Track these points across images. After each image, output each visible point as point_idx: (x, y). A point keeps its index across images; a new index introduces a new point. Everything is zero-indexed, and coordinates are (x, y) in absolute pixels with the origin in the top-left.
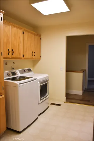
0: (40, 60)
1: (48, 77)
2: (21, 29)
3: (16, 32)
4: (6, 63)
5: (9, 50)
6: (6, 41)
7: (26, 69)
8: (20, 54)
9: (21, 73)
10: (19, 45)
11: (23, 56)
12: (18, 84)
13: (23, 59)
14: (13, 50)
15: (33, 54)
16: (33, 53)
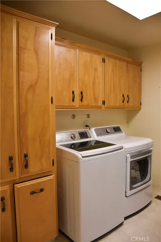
0: (140, 110)
1: (152, 144)
2: (99, 53)
3: (88, 59)
4: (74, 115)
5: (73, 92)
6: (67, 76)
7: (109, 128)
8: (96, 100)
9: (98, 135)
10: (94, 83)
11: (104, 103)
12: (81, 157)
13: (103, 108)
14: (82, 93)
15: (125, 99)
16: (126, 96)
